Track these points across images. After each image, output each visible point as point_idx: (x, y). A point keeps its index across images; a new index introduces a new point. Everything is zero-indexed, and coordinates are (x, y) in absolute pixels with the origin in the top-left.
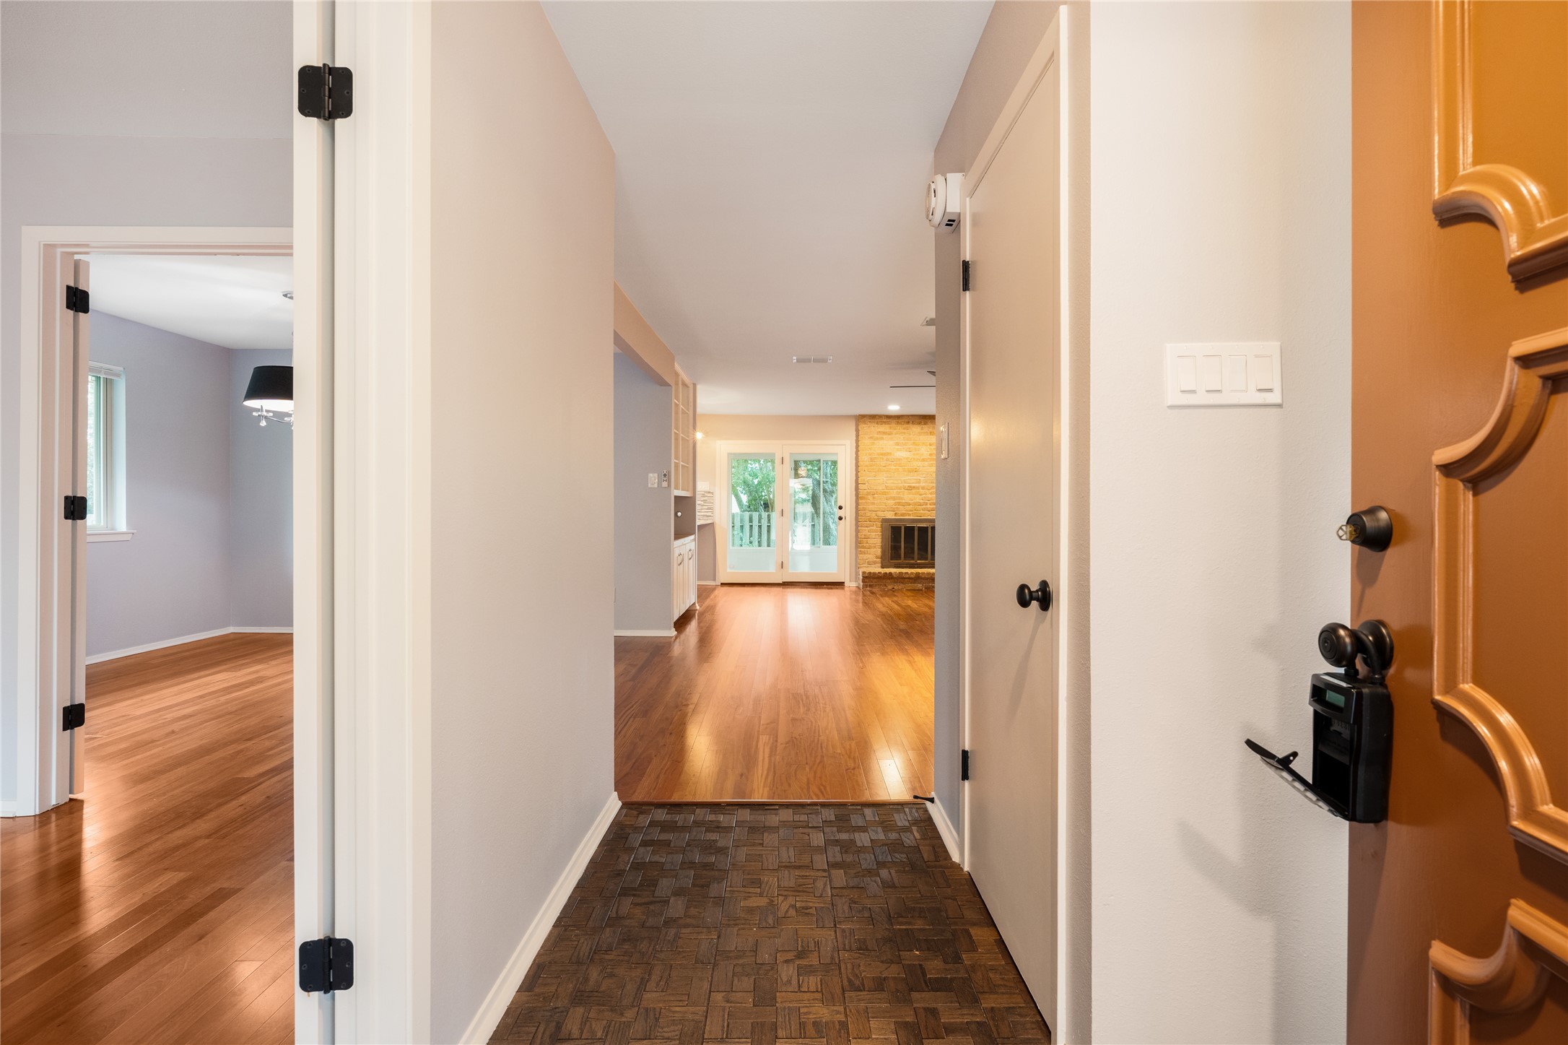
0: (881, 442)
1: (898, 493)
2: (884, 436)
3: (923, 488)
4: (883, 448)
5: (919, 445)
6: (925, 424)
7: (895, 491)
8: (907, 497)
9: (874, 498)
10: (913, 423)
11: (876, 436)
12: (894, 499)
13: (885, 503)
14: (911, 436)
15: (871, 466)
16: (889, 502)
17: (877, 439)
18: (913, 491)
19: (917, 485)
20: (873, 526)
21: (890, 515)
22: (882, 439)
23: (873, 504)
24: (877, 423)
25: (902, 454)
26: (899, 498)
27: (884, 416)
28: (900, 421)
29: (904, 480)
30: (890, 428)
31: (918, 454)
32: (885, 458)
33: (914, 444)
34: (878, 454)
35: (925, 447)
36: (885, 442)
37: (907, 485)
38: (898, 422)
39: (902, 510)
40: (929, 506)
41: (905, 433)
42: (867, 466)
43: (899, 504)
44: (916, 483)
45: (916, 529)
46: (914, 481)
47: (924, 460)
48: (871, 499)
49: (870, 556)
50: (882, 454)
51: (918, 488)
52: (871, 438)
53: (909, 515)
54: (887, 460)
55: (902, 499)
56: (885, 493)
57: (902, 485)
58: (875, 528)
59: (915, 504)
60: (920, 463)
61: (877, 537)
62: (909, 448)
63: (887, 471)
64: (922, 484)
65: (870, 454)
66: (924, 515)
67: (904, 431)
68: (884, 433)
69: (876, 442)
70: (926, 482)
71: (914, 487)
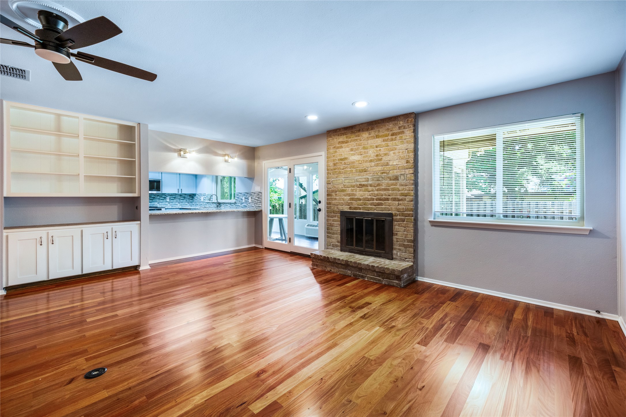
0: (341, 150)
1: (352, 190)
2: (343, 145)
3: (371, 186)
4: (342, 155)
5: (367, 149)
6: (372, 129)
7: (350, 189)
8: (359, 194)
9: (336, 195)
10: (363, 130)
11: (337, 145)
12: (349, 195)
13: (343, 199)
14: (362, 141)
15: (335, 170)
16: (345, 197)
17: (338, 148)
18: (363, 188)
19: (366, 183)
20: (335, 217)
21: (346, 209)
22: (342, 147)
23: (335, 199)
24: (338, 136)
25: (355, 158)
26: (353, 195)
27: (342, 128)
28: (353, 130)
29: (357, 179)
30: (347, 138)
31: (367, 156)
32: (343, 162)
33: (364, 148)
34: (339, 160)
35: (372, 150)
36: (343, 149)
37: (358, 183)
38: (352, 132)
39: (355, 204)
40: (375, 201)
41: (357, 140)
42: (332, 170)
43: (352, 199)
44: (365, 182)
45: (364, 221)
46: (364, 180)
47: (371, 161)
48: (334, 195)
49: (333, 240)
50: (341, 160)
51: (367, 186)
52: (334, 147)
53: (360, 209)
54: (345, 164)
55: (355, 195)
56: (343, 191)
57: (354, 184)
58: (336, 218)
59: (365, 199)
60: (368, 164)
61: (338, 226)
62: (361, 152)
63: (345, 173)
64: (370, 182)
65: (334, 160)
66: (371, 209)
67: (356, 138)
68: (343, 142)
69: (337, 150)
70: (373, 180)
71: (364, 185)
